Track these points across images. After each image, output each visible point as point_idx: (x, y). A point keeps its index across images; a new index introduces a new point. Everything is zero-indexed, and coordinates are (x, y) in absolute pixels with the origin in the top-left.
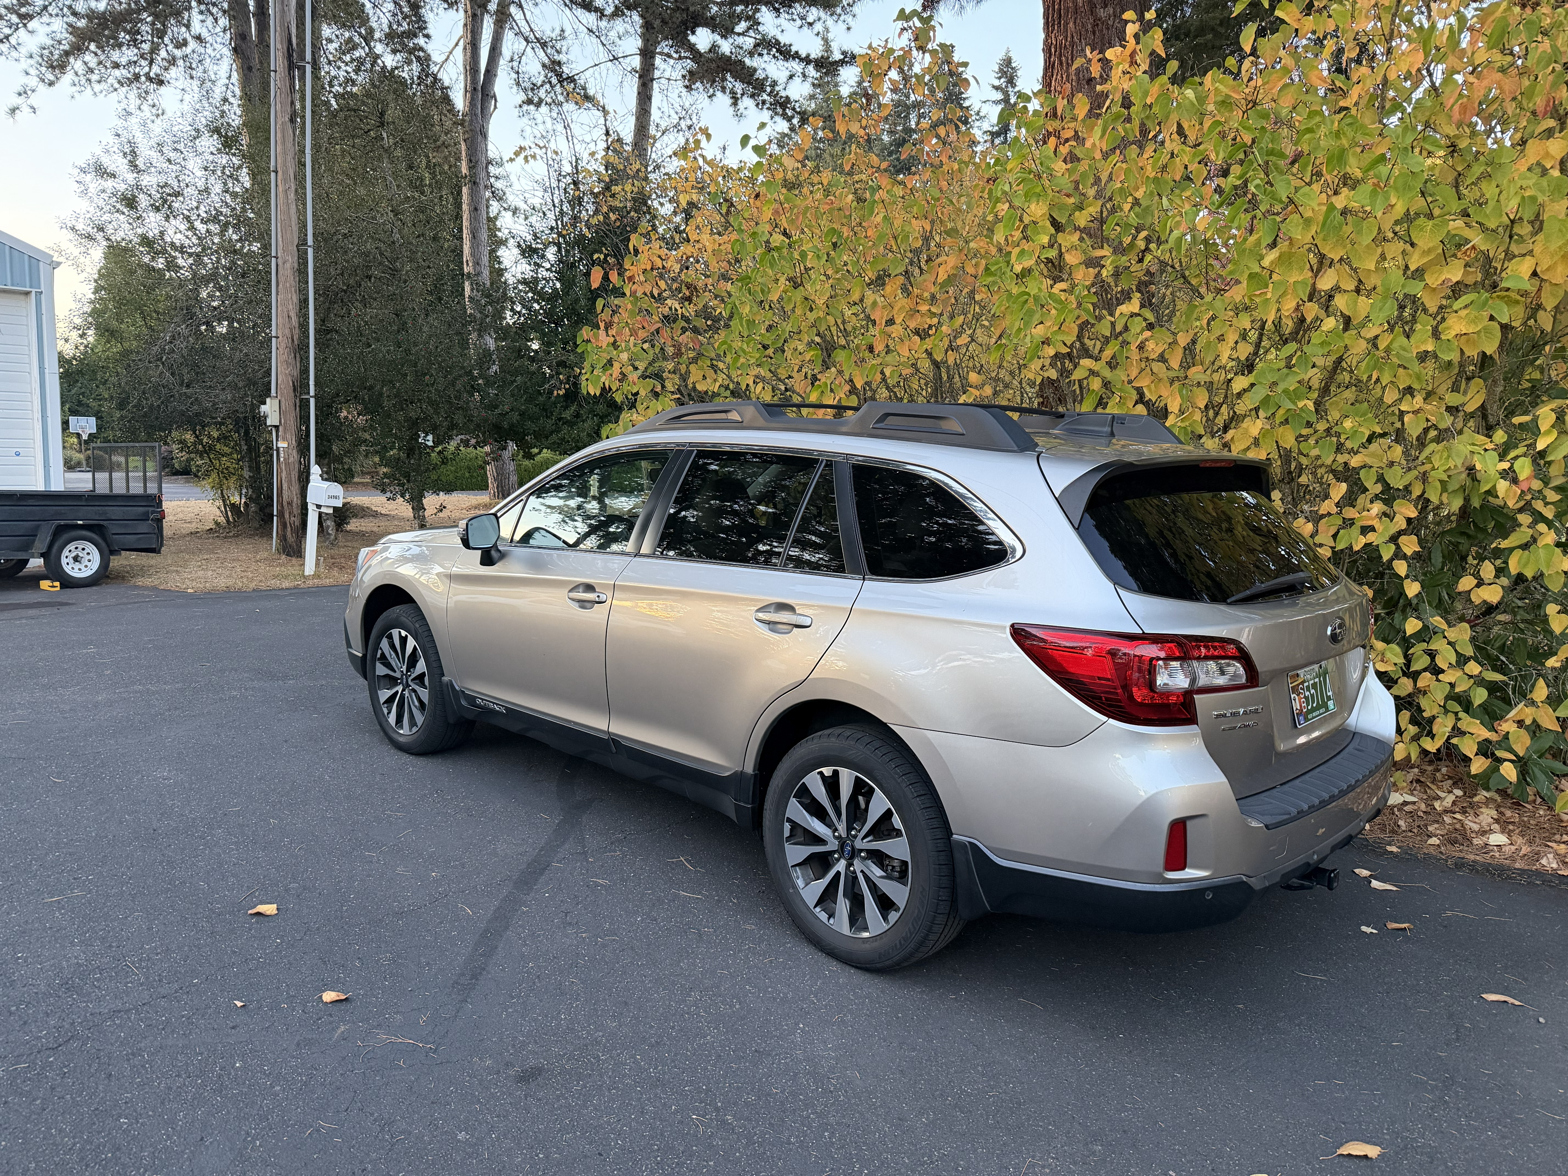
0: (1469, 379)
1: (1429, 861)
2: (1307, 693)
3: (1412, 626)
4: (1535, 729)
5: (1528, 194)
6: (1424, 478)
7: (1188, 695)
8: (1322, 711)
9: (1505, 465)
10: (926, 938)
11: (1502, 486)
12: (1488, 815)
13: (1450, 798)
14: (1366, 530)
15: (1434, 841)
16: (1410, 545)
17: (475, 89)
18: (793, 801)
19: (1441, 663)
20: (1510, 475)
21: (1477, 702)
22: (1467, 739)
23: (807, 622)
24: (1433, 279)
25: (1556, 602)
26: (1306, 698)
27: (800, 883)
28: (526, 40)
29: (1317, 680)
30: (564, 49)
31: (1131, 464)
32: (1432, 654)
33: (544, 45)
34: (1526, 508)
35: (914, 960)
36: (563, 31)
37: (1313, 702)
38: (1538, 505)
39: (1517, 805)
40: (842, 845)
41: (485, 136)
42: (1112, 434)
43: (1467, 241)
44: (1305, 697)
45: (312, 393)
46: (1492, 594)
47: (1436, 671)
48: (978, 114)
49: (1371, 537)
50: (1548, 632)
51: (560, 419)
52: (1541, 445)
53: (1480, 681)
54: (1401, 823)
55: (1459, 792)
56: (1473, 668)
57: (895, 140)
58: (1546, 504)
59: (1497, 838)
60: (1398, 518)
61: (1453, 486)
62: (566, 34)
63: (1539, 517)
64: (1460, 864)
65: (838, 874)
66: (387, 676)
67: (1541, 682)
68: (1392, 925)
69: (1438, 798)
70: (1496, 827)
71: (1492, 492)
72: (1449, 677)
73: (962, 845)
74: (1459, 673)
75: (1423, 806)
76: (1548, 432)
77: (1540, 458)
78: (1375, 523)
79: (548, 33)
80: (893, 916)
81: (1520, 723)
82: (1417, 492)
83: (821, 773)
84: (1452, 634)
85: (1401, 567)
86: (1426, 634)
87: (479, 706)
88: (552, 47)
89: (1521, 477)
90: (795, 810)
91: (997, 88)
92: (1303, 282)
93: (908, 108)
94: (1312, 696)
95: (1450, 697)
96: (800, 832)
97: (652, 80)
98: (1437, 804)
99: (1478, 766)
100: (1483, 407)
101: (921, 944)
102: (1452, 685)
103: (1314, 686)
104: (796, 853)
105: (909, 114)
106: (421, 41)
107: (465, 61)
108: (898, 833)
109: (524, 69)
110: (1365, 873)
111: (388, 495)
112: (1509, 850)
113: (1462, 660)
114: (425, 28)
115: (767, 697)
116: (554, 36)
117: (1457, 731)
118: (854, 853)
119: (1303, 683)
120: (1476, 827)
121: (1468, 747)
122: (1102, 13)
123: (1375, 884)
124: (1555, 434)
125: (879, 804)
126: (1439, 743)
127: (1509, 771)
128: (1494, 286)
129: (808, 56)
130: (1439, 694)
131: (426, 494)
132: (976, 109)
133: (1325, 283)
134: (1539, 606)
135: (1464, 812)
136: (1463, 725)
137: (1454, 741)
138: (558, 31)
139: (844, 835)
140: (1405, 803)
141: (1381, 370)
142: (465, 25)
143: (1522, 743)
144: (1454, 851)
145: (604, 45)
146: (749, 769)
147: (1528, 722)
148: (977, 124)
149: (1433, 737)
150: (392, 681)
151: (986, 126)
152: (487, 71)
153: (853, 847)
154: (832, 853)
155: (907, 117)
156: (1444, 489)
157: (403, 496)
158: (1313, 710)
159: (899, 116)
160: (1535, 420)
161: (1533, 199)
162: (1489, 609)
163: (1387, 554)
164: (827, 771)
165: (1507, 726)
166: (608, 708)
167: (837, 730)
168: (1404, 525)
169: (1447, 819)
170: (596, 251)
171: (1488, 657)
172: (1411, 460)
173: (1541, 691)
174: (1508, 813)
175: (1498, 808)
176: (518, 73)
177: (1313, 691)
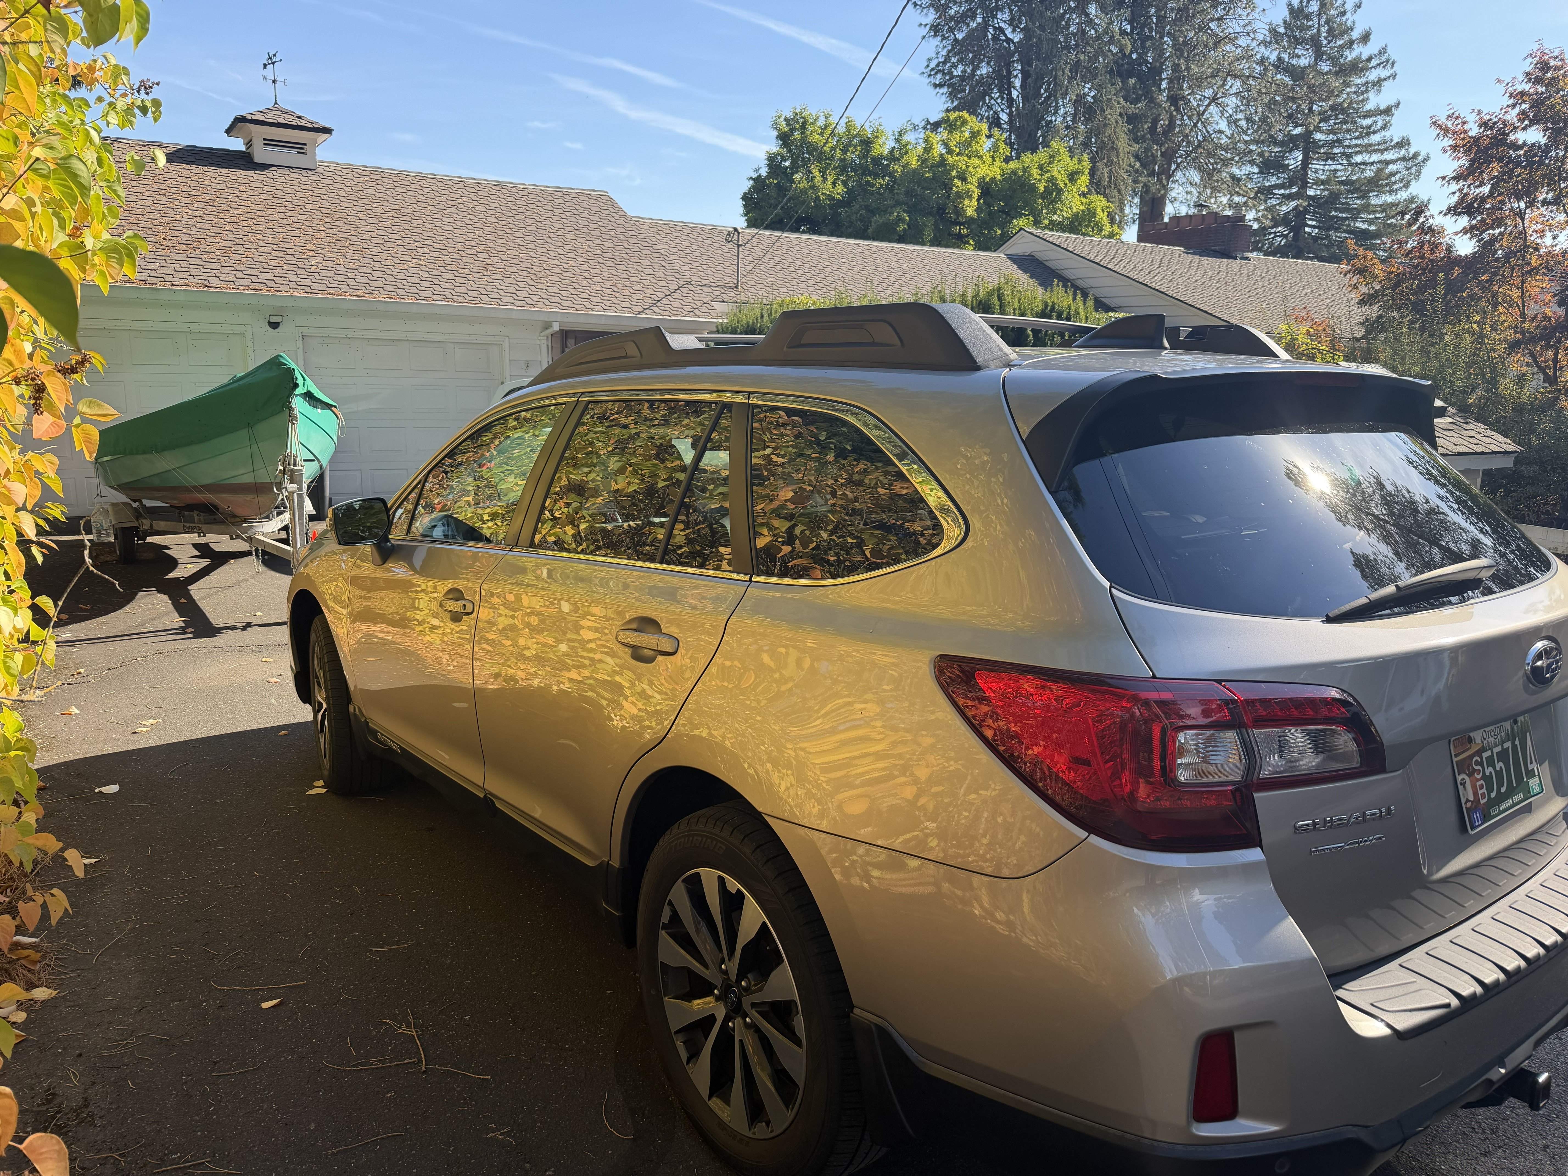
2: (1489, 770)
7: (1239, 793)
8: (1516, 798)
23: (671, 646)
26: (1487, 779)
29: (1508, 745)
37: (1500, 785)
44: (1484, 777)
87: (382, 743)
94: (1499, 774)
103: (1503, 756)
119: (1479, 753)
158: (1501, 798)
166: (482, 756)
177: (1499, 765)
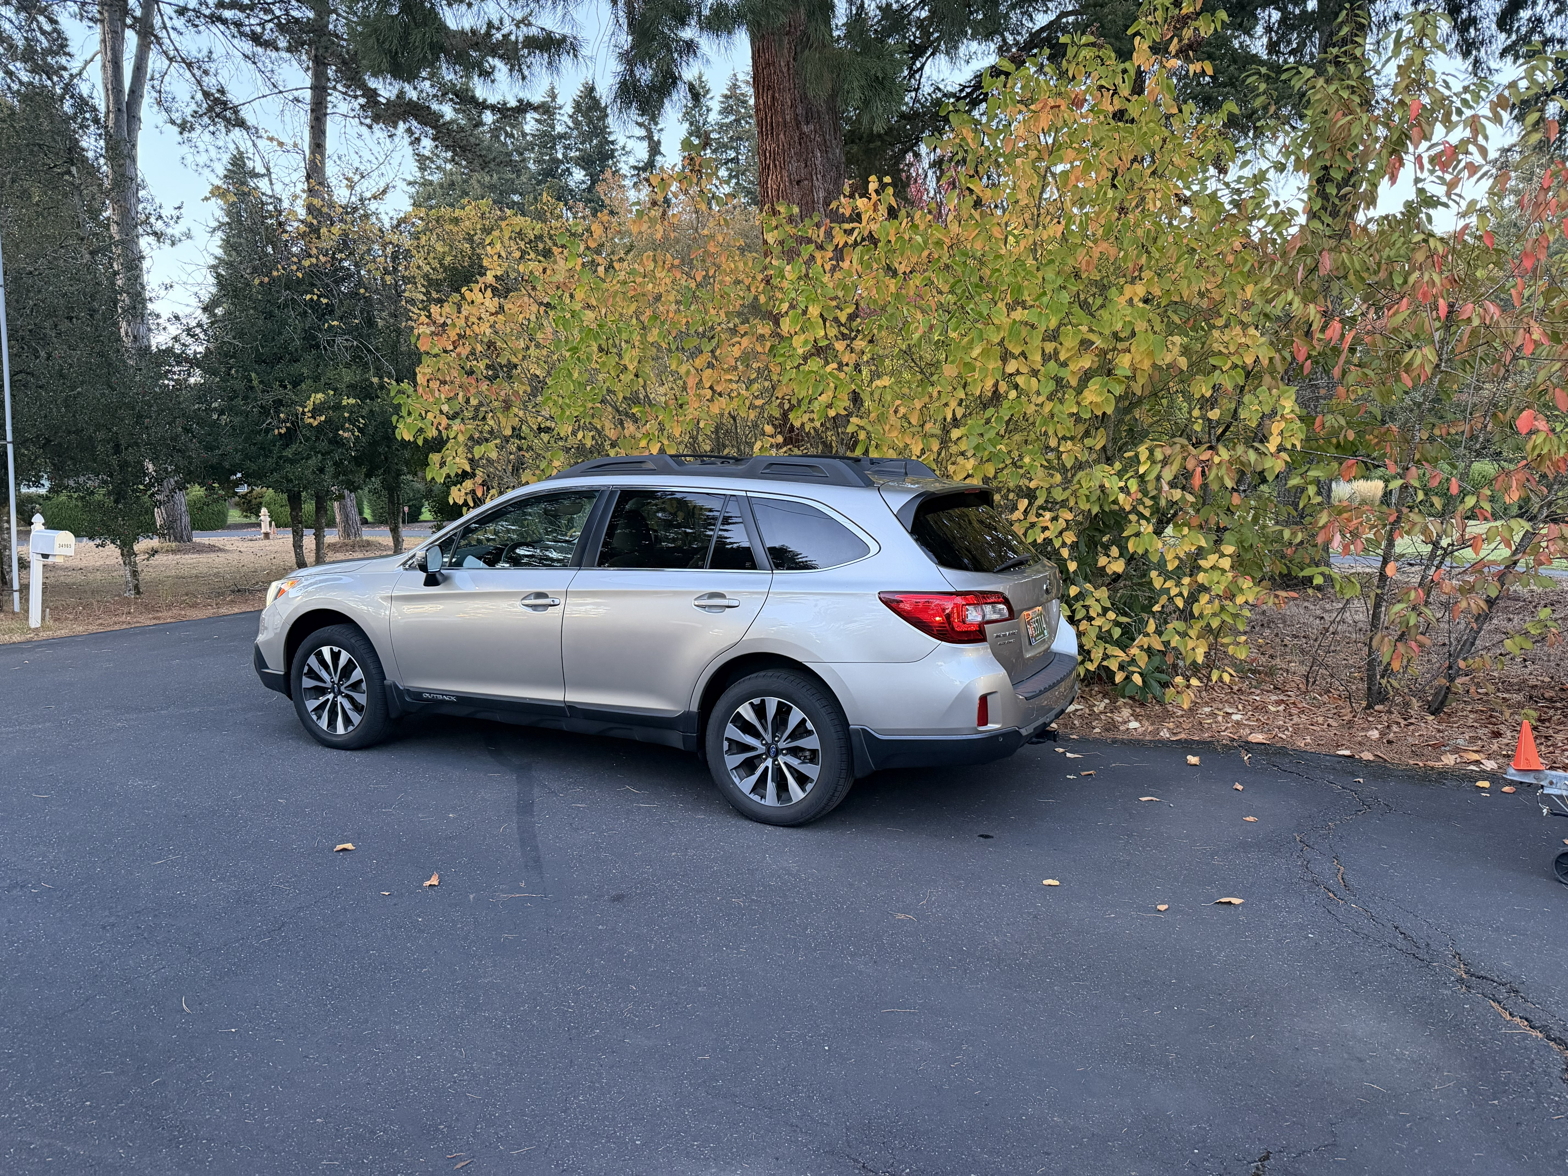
0: (1097, 429)
1: (1096, 741)
2: (1034, 625)
3: (1073, 591)
4: (1149, 651)
5: (1127, 319)
6: (1074, 493)
7: (981, 627)
8: (1042, 636)
9: (1122, 484)
10: (833, 795)
11: (1121, 497)
12: (1126, 712)
13: (1103, 705)
14: (1045, 529)
15: (1097, 730)
16: (1070, 538)
17: (119, 110)
18: (730, 725)
19: (1093, 614)
20: (1125, 490)
21: (1116, 636)
22: (1112, 660)
23: (735, 603)
24: (1073, 367)
25: (1155, 569)
27: (736, 780)
28: (171, 59)
29: (1038, 618)
30: (212, 71)
31: (933, 493)
32: (1087, 608)
33: (189, 65)
34: (1134, 510)
35: (824, 812)
36: (211, 52)
37: (1037, 631)
38: (1141, 508)
39: (1142, 705)
40: (768, 750)
41: (134, 160)
42: (906, 474)
43: (1093, 343)
44: (1034, 628)
45: (9, 437)
46: (1118, 567)
47: (1090, 619)
48: (623, 148)
49: (1047, 534)
50: (1152, 589)
51: (280, 458)
52: (1141, 471)
53: (1117, 624)
54: (1076, 722)
55: (1107, 701)
56: (1111, 615)
57: (542, 169)
58: (1145, 507)
59: (1134, 725)
60: (1060, 520)
61: (1094, 498)
62: (214, 56)
63: (1141, 516)
64: (1115, 741)
65: (767, 768)
66: (316, 688)
67: (1151, 621)
68: (1083, 773)
69: (1095, 705)
70: (1132, 718)
71: (1115, 502)
72: (1098, 622)
73: (857, 731)
74: (1103, 619)
75: (1087, 711)
76: (1145, 462)
77: (1142, 478)
78: (1049, 524)
79: (194, 53)
80: (809, 787)
81: (1141, 648)
82: (1072, 503)
83: (751, 704)
84: (1097, 594)
85: (1065, 553)
86: (1080, 596)
87: (427, 700)
88: (199, 68)
89: (1132, 491)
90: (732, 731)
91: (640, 125)
92: (998, 368)
93: (554, 139)
94: (1037, 627)
95: (1099, 637)
96: (734, 746)
97: (326, 114)
98: (1095, 709)
99: (1119, 677)
100: (1104, 446)
101: (830, 800)
102: (1100, 627)
103: (1037, 621)
104: (733, 761)
105: (555, 144)
106: (63, 60)
107: (105, 79)
108: (810, 733)
109: (168, 89)
110: (1061, 750)
111: (98, 541)
112: (1140, 730)
113: (1105, 610)
114: (67, 46)
115: (709, 657)
116: (200, 56)
117: (1106, 657)
118: (778, 752)
119: (1031, 619)
120: (1120, 720)
121: (1113, 665)
122: (805, 129)
123: (1068, 755)
124: (1149, 463)
125: (796, 716)
126: (1096, 664)
127: (1137, 679)
128: (1109, 373)
129: (485, 100)
130: (1093, 634)
131: (141, 538)
132: (621, 144)
133: (1011, 368)
134: (1145, 574)
135: (1112, 712)
136: (1109, 652)
137: (1105, 663)
138: (205, 52)
139: (770, 741)
140: (1077, 710)
141: (1048, 426)
142: (104, 41)
143: (1143, 660)
144: (1110, 735)
145: (260, 71)
146: (694, 708)
147: (1146, 647)
148: (624, 158)
149: (1092, 661)
150: (320, 691)
151: (632, 161)
152: (132, 91)
153: (777, 749)
154: (759, 756)
155: (553, 147)
156: (1088, 501)
157: (113, 542)
158: (1038, 635)
159: (545, 147)
160: (1137, 456)
161: (1130, 322)
162: (1117, 577)
163: (1057, 544)
164: (756, 701)
165: (1134, 651)
166: (564, 684)
167: (762, 673)
168: (1064, 524)
169: (1103, 717)
170: (307, 293)
171: (1118, 609)
172: (1066, 483)
173: (1151, 627)
174: (1138, 710)
175: (1131, 707)
176: (160, 92)
177: (1037, 624)
